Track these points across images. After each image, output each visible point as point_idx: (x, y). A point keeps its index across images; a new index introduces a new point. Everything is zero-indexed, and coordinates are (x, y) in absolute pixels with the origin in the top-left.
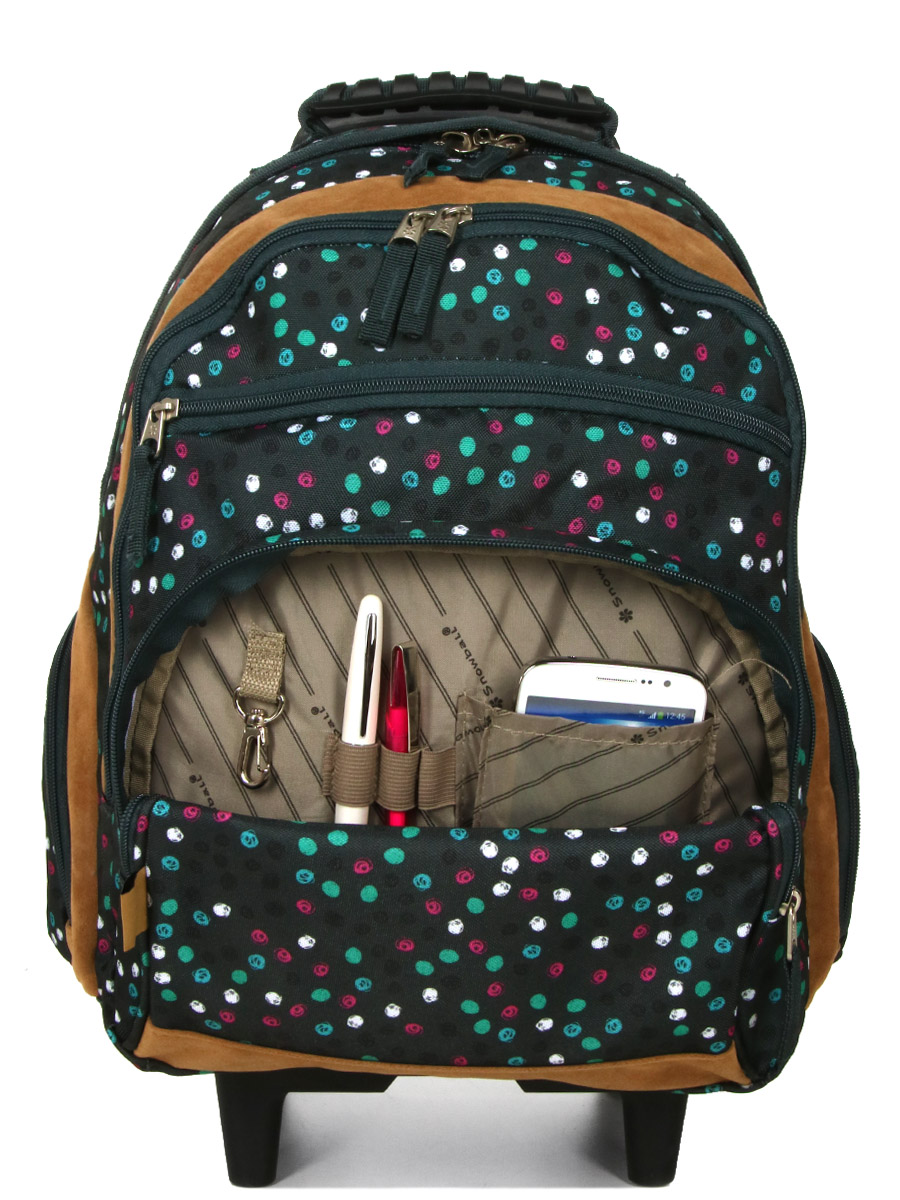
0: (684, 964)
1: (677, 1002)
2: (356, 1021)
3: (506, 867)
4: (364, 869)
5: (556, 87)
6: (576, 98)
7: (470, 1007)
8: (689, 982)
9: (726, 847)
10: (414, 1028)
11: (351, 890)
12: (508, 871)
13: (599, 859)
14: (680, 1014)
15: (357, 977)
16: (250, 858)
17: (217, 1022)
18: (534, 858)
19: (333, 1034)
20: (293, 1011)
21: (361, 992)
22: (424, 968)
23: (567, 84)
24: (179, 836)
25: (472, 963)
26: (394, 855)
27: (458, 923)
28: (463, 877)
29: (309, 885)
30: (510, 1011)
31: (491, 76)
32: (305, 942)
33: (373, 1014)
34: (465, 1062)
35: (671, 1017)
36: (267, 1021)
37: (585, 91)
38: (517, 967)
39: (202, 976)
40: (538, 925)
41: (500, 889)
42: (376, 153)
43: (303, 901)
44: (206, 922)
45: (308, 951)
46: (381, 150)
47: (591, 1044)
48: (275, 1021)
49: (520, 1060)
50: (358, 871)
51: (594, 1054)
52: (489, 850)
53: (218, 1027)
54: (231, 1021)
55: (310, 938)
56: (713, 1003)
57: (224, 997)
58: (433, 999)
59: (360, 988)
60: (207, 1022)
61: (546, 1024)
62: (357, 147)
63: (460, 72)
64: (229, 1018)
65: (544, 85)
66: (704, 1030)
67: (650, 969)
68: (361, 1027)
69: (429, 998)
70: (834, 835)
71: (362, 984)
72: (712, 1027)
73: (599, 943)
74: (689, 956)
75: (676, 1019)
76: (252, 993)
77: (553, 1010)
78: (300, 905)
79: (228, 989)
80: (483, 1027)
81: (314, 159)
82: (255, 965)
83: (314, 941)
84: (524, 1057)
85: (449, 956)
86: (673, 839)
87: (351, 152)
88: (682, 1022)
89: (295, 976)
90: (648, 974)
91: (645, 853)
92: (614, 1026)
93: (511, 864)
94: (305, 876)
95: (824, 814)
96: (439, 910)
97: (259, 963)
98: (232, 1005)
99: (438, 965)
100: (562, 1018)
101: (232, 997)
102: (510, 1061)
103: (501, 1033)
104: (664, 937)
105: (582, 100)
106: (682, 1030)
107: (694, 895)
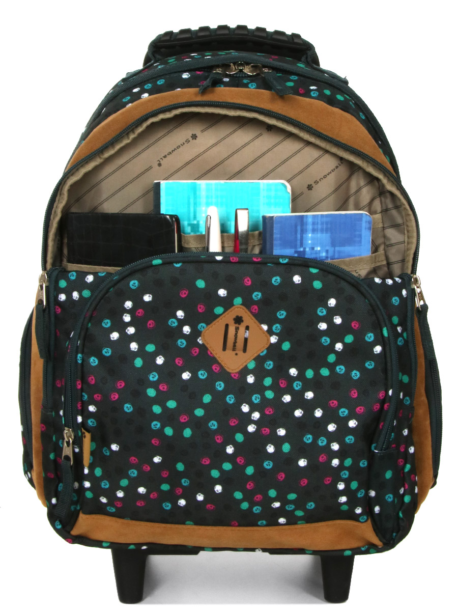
0: (345, 474)
1: (342, 493)
2: (182, 502)
3: (254, 417)
4: (185, 419)
5: (283, 34)
6: (293, 39)
7: (238, 495)
8: (347, 482)
9: (362, 411)
10: (211, 506)
11: (178, 432)
12: (255, 419)
13: (298, 413)
14: (343, 499)
15: (184, 478)
16: (129, 418)
17: (113, 507)
18: (267, 413)
19: (171, 509)
20: (152, 496)
21: (184, 486)
22: (215, 474)
23: (289, 33)
24: (94, 409)
25: (239, 469)
26: (199, 412)
27: (231, 447)
28: (233, 422)
29: (158, 430)
30: (259, 497)
31: (249, 27)
32: (157, 460)
33: (191, 499)
34: (237, 524)
35: (339, 501)
36: (138, 504)
37: (298, 36)
38: (260, 472)
39: (105, 485)
40: (271, 449)
41: (251, 428)
42: (185, 76)
43: (155, 439)
44: (108, 454)
45: (158, 464)
46: (188, 74)
47: (299, 513)
48: (143, 503)
49: (264, 522)
50: (183, 421)
51: (301, 518)
52: (245, 408)
53: (114, 510)
54: (120, 506)
55: (159, 457)
56: (359, 493)
57: (116, 494)
58: (220, 491)
59: (184, 484)
60: (108, 508)
61: (277, 505)
62: (175, 72)
63: (233, 25)
64: (119, 505)
65: (277, 32)
66: (356, 508)
67: (328, 478)
68: (185, 506)
69: (217, 491)
70: (428, 422)
71: (185, 482)
72: (360, 507)
73: (302, 463)
74: (348, 470)
75: (342, 502)
76: (131, 491)
77: (280, 498)
78: (153, 441)
79: (118, 491)
80: (245, 506)
81: (153, 79)
82: (132, 475)
83: (161, 458)
84: (266, 521)
85: (227, 466)
86: (335, 405)
87: (172, 75)
88: (344, 503)
89: (151, 478)
90: (328, 480)
91: (321, 411)
92: (311, 505)
93: (256, 415)
94: (156, 425)
95: (422, 411)
96: (222, 440)
97: (134, 474)
98: (120, 498)
99: (222, 471)
100: (285, 502)
101: (120, 494)
102: (259, 523)
103: (255, 509)
104: (335, 462)
105: (296, 40)
106: (345, 508)
107: (350, 439)
